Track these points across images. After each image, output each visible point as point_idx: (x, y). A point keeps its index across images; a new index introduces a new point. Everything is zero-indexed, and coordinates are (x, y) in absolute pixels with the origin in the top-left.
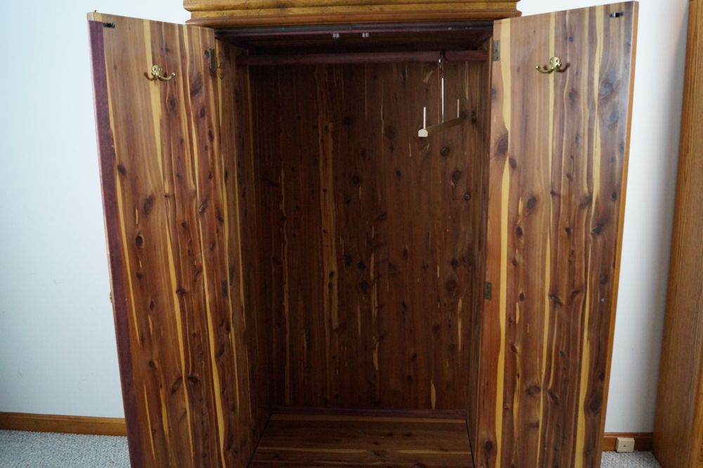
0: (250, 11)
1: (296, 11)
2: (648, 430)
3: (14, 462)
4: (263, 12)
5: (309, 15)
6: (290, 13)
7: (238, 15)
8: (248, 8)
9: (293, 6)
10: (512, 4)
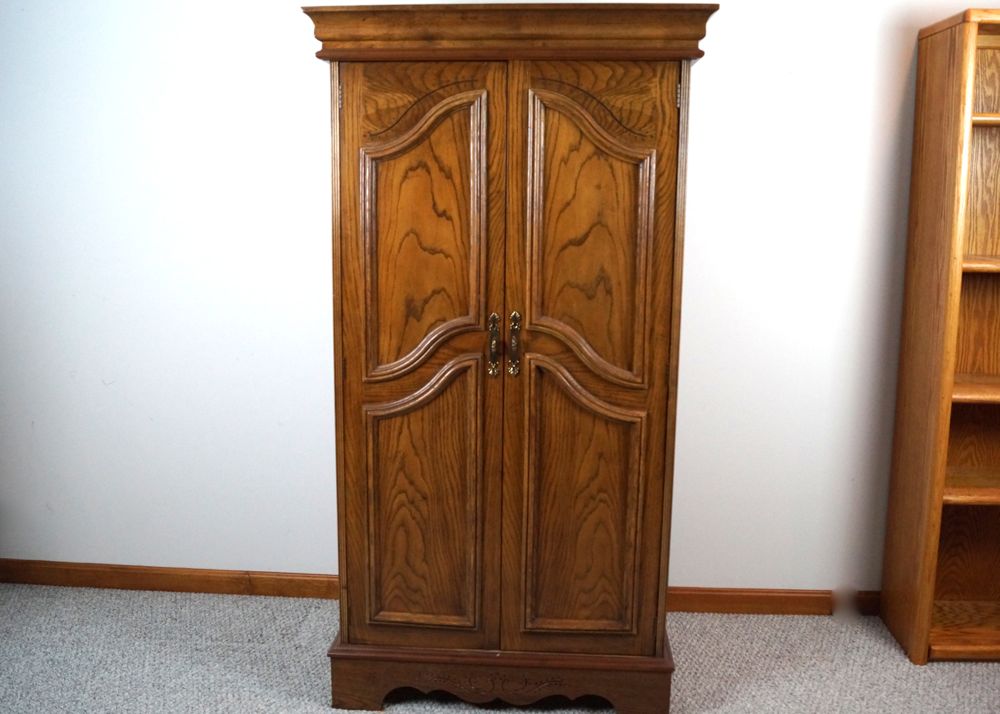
0: (391, 43)
1: (445, 44)
2: (875, 587)
3: (43, 618)
4: (407, 44)
5: (459, 49)
6: (439, 47)
7: (378, 47)
8: (390, 39)
9: (442, 38)
10: (693, 42)
